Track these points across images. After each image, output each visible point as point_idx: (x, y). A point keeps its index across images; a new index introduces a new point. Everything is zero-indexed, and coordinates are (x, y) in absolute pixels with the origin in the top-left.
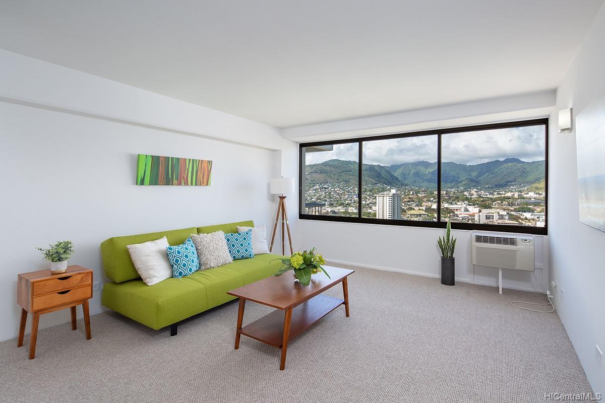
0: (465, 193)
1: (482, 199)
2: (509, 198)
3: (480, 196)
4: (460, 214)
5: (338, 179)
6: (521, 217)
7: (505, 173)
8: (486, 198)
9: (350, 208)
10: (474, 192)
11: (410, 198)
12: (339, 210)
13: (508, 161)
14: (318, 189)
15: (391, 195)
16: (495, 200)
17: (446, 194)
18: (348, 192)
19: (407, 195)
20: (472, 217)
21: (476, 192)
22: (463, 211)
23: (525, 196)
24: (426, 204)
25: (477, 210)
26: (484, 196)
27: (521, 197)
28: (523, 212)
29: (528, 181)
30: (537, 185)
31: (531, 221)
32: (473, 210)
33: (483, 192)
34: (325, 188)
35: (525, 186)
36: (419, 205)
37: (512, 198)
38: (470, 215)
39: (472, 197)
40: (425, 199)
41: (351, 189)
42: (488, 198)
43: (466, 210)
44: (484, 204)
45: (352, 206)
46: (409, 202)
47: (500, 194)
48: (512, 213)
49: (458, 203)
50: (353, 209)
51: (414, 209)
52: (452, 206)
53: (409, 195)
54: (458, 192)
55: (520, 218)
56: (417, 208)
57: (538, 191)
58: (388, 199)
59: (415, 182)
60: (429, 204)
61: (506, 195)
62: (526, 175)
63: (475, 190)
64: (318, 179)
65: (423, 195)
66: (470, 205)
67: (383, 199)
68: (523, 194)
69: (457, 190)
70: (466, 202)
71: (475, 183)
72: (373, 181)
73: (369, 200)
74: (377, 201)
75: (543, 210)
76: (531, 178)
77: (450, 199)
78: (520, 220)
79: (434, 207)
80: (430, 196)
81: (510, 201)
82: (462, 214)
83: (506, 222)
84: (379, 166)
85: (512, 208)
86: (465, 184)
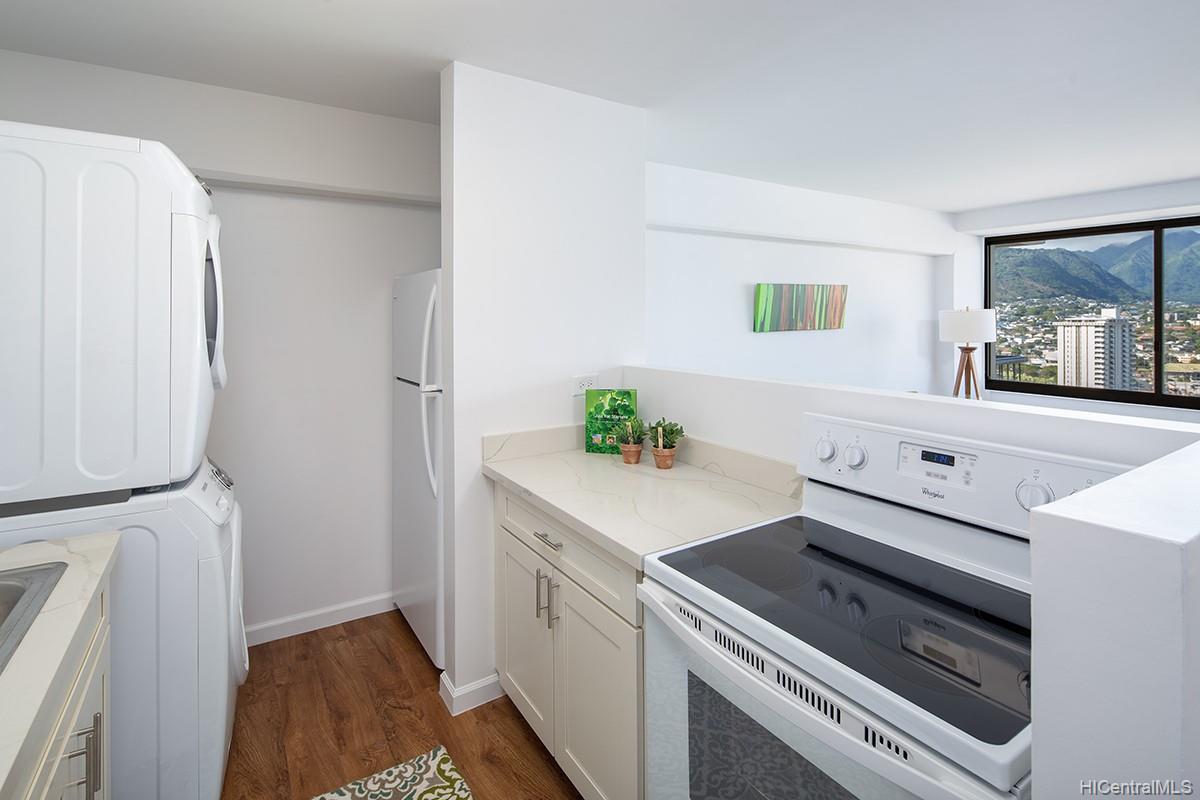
15: (1102, 323)
36: (1192, 348)
51: (1175, 360)
56: (1184, 357)
58: (1092, 334)
67: (1078, 332)
72: (1046, 289)
73: (1033, 335)
74: (1060, 337)
84: (1062, 252)
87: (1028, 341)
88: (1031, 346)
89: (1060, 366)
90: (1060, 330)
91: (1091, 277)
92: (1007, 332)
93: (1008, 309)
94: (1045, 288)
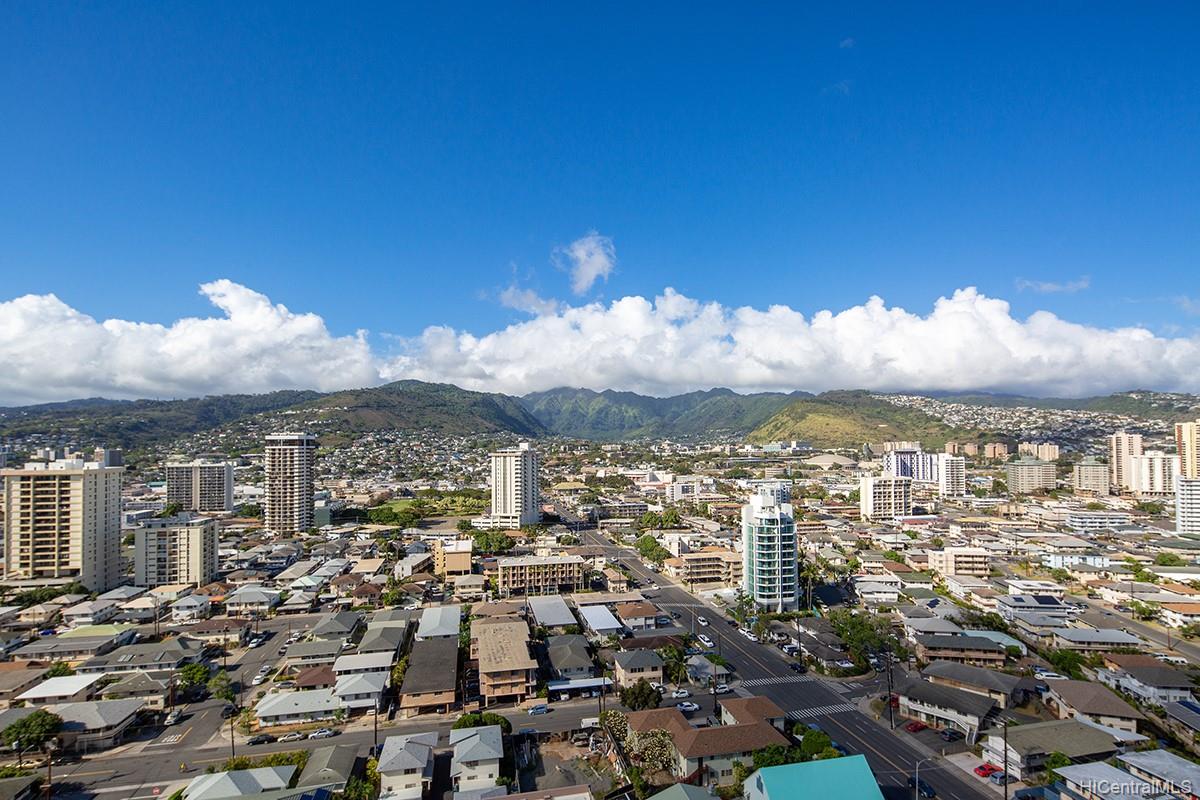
0: (653, 448)
1: (677, 458)
2: (717, 455)
3: (675, 453)
4: (644, 486)
5: (417, 422)
6: (734, 487)
7: (711, 413)
8: (684, 455)
9: (441, 483)
10: (666, 447)
11: (559, 459)
12: (416, 487)
13: (715, 392)
14: (370, 443)
15: (520, 454)
16: (698, 459)
17: (622, 450)
18: (439, 448)
19: (555, 452)
20: (663, 491)
21: (668, 445)
22: (648, 480)
23: (740, 450)
24: (587, 469)
25: (669, 478)
26: (680, 453)
27: (734, 453)
28: (736, 478)
29: (744, 426)
30: (755, 433)
31: (747, 493)
32: (665, 477)
33: (679, 445)
34: (388, 441)
35: (739, 435)
36: (576, 471)
37: (721, 455)
38: (659, 487)
39: (663, 454)
40: (586, 461)
41: (445, 443)
42: (686, 455)
43: (654, 478)
44: (681, 467)
45: (446, 478)
46: (557, 466)
47: (704, 448)
48: (722, 481)
49: (641, 467)
50: (448, 483)
51: (565, 480)
52: (631, 472)
53: (557, 452)
54: (642, 446)
55: (731, 488)
56: (570, 478)
57: (757, 443)
58: (514, 463)
59: (569, 429)
60: (593, 469)
61: (713, 450)
62: (741, 417)
63: (668, 442)
64: (372, 421)
65: (583, 452)
66: (659, 469)
67: (505, 462)
68: (736, 447)
69: (641, 443)
70: (653, 464)
71: (664, 430)
73: (481, 464)
74: (493, 464)
75: (763, 475)
76: (747, 421)
77: (630, 459)
78: (731, 493)
79: (601, 474)
80: (595, 454)
81: (719, 460)
82: (646, 485)
83: (712, 496)
84: (502, 396)
85: (721, 472)
86: (652, 432)
87: (478, 469)
88: (479, 473)
89: (493, 489)
90: (493, 459)
91: (521, 418)
92: (463, 462)
93: (464, 442)
94: (491, 425)
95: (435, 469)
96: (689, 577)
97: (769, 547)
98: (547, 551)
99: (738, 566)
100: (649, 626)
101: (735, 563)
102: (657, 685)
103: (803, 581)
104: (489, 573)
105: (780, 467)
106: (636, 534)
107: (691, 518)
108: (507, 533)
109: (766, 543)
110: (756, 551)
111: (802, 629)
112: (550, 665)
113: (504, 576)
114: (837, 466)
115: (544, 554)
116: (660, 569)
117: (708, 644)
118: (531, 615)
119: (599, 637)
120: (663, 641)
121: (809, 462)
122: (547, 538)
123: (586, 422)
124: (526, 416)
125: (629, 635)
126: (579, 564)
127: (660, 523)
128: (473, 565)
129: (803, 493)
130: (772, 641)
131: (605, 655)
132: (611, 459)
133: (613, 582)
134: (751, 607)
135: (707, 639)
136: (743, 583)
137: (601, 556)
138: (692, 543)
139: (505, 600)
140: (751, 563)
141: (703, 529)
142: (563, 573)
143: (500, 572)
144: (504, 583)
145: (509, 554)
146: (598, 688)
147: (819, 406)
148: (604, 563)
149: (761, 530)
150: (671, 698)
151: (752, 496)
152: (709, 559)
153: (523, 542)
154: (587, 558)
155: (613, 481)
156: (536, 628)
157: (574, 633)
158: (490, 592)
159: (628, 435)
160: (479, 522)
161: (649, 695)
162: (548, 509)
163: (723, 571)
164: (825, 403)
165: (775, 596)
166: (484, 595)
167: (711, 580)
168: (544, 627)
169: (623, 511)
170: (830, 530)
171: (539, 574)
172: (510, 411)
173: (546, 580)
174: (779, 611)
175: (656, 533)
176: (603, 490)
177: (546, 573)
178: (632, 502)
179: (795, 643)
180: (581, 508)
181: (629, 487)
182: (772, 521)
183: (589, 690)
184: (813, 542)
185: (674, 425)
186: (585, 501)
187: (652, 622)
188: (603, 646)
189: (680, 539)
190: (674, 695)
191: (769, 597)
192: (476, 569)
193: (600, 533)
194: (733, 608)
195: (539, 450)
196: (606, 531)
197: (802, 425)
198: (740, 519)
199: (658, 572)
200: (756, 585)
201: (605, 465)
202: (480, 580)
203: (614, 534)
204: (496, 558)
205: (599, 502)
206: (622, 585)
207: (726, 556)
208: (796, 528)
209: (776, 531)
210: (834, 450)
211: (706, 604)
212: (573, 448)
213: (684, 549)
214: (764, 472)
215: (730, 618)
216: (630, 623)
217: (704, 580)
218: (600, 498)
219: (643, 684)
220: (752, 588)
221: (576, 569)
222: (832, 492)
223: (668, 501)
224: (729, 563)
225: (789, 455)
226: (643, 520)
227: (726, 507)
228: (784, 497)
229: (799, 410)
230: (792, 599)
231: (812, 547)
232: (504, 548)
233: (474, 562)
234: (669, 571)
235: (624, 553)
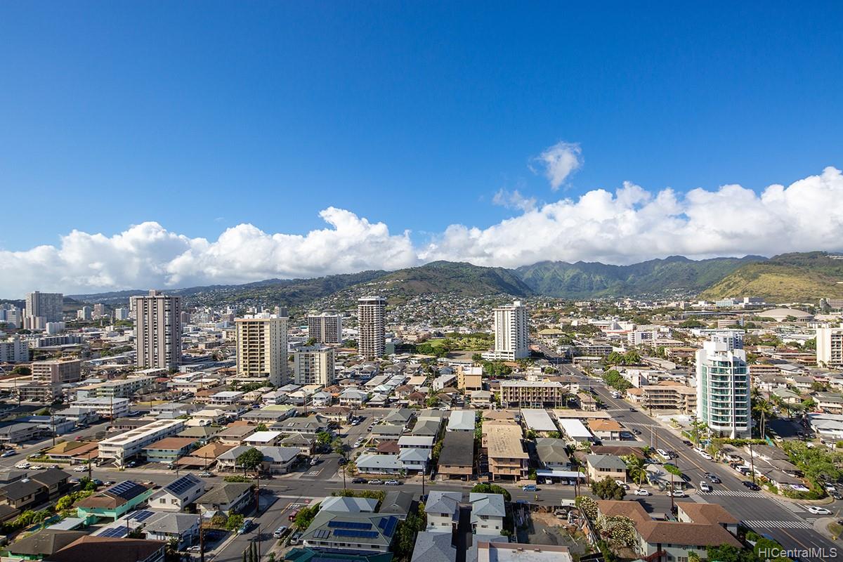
0: (616, 304)
1: (637, 312)
2: (672, 309)
3: (635, 308)
4: (609, 333)
5: (445, 288)
6: (689, 335)
7: (667, 276)
8: (643, 309)
9: (461, 328)
10: (627, 303)
11: (542, 312)
12: (446, 331)
13: (671, 259)
14: (417, 302)
15: (514, 309)
16: (653, 313)
17: (591, 306)
18: (459, 305)
19: (539, 308)
20: (625, 337)
21: (630, 301)
22: (612, 328)
23: (694, 305)
24: (564, 320)
25: (630, 327)
26: (640, 308)
27: (688, 308)
28: (690, 328)
29: (698, 286)
30: (708, 291)
31: (700, 340)
32: (626, 326)
33: (639, 302)
34: (428, 301)
35: (693, 294)
36: (555, 321)
37: (677, 309)
38: (621, 334)
39: (625, 308)
40: (563, 314)
41: (463, 302)
42: (645, 310)
43: (617, 327)
44: (641, 319)
45: (464, 325)
46: (541, 317)
47: (661, 304)
48: (677, 329)
49: (607, 318)
50: (466, 329)
51: (547, 328)
52: (598, 322)
53: (541, 307)
54: (608, 303)
55: (686, 336)
56: (551, 326)
57: (710, 300)
58: (510, 315)
59: (550, 291)
60: (568, 320)
61: (669, 305)
62: (694, 278)
63: (629, 299)
64: (417, 288)
65: (561, 307)
66: (622, 320)
67: (503, 314)
68: (690, 303)
69: (606, 300)
70: (616, 316)
71: (626, 290)
72: (494, 290)
73: (488, 316)
74: (495, 316)
75: (716, 325)
76: (701, 281)
77: (596, 312)
78: (686, 340)
79: (575, 323)
80: (570, 308)
81: (674, 313)
82: (611, 333)
83: (668, 341)
84: (501, 269)
85: (676, 323)
86: (616, 292)
87: (485, 319)
88: (486, 322)
89: (496, 333)
90: (496, 313)
91: (514, 284)
92: (475, 314)
93: (476, 301)
95: (457, 319)
96: (648, 404)
97: (722, 384)
98: (534, 377)
99: (692, 398)
100: (614, 438)
101: (690, 396)
102: (621, 482)
103: (756, 415)
104: (494, 390)
105: (732, 319)
106: (603, 369)
107: (650, 358)
108: (506, 363)
109: (719, 381)
110: (709, 387)
111: (754, 454)
112: (538, 458)
113: (504, 393)
114: (792, 319)
115: (532, 379)
116: (623, 396)
117: (666, 457)
118: (524, 422)
119: (574, 442)
120: (626, 451)
121: (762, 315)
122: (535, 368)
123: (563, 286)
124: (518, 282)
125: (598, 443)
126: (558, 388)
127: (622, 361)
128: (483, 384)
129: (756, 341)
130: (725, 461)
131: (579, 456)
132: (582, 313)
133: (585, 403)
134: (705, 431)
135: (664, 453)
136: (699, 412)
137: (575, 383)
138: (650, 377)
139: (505, 410)
140: (705, 396)
141: (661, 367)
142: (546, 393)
143: (501, 390)
144: (504, 398)
145: (508, 378)
146: (574, 479)
147: (771, 267)
148: (578, 388)
149: (714, 370)
150: (634, 494)
151: (706, 343)
152: (666, 391)
153: (517, 370)
154: (564, 384)
155: (584, 329)
156: (528, 431)
157: (555, 437)
158: (494, 403)
159: (596, 295)
160: (486, 355)
161: (615, 489)
162: (535, 348)
163: (679, 401)
164: (779, 264)
165: (728, 425)
166: (491, 405)
167: (667, 407)
168: (533, 431)
169: (592, 351)
170: (784, 372)
171: (528, 393)
172: (507, 279)
173: (534, 398)
174: (732, 437)
175: (619, 369)
176: (576, 335)
177: (534, 393)
178: (599, 345)
179: (747, 465)
180: (559, 348)
181: (597, 333)
182: (725, 363)
183: (568, 479)
184: (766, 382)
185: (635, 287)
186: (562, 343)
187: (617, 435)
188: (577, 449)
189: (640, 374)
190: (636, 492)
191: (723, 425)
192: (485, 387)
193: (574, 366)
194: (689, 431)
195: (528, 306)
196: (578, 365)
197: (754, 284)
198: (694, 360)
199: (621, 398)
200: (710, 414)
201: (578, 317)
202: (488, 394)
203: (586, 368)
204: (498, 380)
205: (573, 344)
206: (592, 406)
207: (681, 389)
208: (748, 370)
209: (729, 371)
210: (788, 305)
211: (664, 426)
212: (553, 304)
213: (643, 382)
214: (717, 323)
215: (685, 439)
216: (599, 435)
217: (662, 407)
218: (574, 341)
219: (610, 481)
220: (705, 416)
221: (557, 391)
222: (785, 341)
223: (630, 345)
224: (684, 396)
225: (742, 309)
226: (608, 359)
227: (681, 351)
228: (737, 344)
229: (752, 272)
230: (745, 429)
231: (765, 387)
232: (503, 374)
233: (484, 382)
234: (631, 398)
235: (593, 382)
